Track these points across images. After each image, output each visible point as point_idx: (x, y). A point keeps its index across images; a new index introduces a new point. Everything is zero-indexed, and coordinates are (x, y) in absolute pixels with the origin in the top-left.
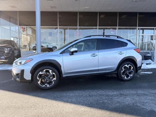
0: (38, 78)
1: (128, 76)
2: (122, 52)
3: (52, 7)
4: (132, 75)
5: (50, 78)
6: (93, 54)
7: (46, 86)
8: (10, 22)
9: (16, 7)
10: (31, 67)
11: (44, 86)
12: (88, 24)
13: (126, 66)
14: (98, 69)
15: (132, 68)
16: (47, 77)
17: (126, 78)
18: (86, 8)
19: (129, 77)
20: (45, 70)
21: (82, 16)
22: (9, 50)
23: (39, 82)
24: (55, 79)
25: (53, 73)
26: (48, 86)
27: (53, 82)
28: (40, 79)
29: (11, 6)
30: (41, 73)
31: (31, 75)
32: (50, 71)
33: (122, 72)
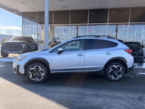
0: (30, 73)
1: (116, 77)
2: (110, 52)
3: (64, 7)
4: (120, 76)
5: (39, 73)
6: (79, 54)
7: (36, 79)
8: (32, 21)
9: (35, 9)
10: (25, 64)
11: (35, 79)
12: (100, 20)
13: (114, 66)
14: (84, 68)
15: (121, 69)
16: (37, 72)
17: (113, 78)
18: (95, 5)
19: (118, 78)
20: (35, 67)
21: (93, 14)
22: (26, 45)
23: (31, 76)
24: (44, 74)
25: (42, 69)
26: (38, 80)
27: (42, 77)
28: (31, 74)
29: (31, 8)
30: (32, 69)
31: (24, 70)
32: (40, 67)
33: (109, 72)
